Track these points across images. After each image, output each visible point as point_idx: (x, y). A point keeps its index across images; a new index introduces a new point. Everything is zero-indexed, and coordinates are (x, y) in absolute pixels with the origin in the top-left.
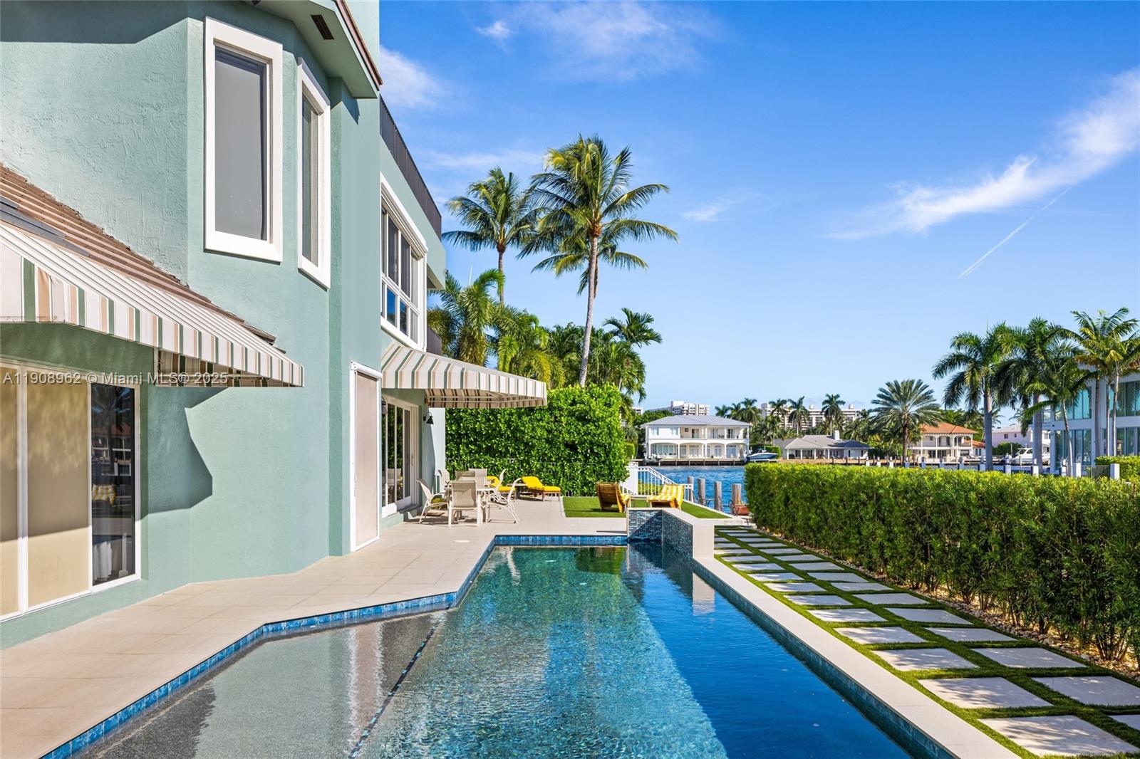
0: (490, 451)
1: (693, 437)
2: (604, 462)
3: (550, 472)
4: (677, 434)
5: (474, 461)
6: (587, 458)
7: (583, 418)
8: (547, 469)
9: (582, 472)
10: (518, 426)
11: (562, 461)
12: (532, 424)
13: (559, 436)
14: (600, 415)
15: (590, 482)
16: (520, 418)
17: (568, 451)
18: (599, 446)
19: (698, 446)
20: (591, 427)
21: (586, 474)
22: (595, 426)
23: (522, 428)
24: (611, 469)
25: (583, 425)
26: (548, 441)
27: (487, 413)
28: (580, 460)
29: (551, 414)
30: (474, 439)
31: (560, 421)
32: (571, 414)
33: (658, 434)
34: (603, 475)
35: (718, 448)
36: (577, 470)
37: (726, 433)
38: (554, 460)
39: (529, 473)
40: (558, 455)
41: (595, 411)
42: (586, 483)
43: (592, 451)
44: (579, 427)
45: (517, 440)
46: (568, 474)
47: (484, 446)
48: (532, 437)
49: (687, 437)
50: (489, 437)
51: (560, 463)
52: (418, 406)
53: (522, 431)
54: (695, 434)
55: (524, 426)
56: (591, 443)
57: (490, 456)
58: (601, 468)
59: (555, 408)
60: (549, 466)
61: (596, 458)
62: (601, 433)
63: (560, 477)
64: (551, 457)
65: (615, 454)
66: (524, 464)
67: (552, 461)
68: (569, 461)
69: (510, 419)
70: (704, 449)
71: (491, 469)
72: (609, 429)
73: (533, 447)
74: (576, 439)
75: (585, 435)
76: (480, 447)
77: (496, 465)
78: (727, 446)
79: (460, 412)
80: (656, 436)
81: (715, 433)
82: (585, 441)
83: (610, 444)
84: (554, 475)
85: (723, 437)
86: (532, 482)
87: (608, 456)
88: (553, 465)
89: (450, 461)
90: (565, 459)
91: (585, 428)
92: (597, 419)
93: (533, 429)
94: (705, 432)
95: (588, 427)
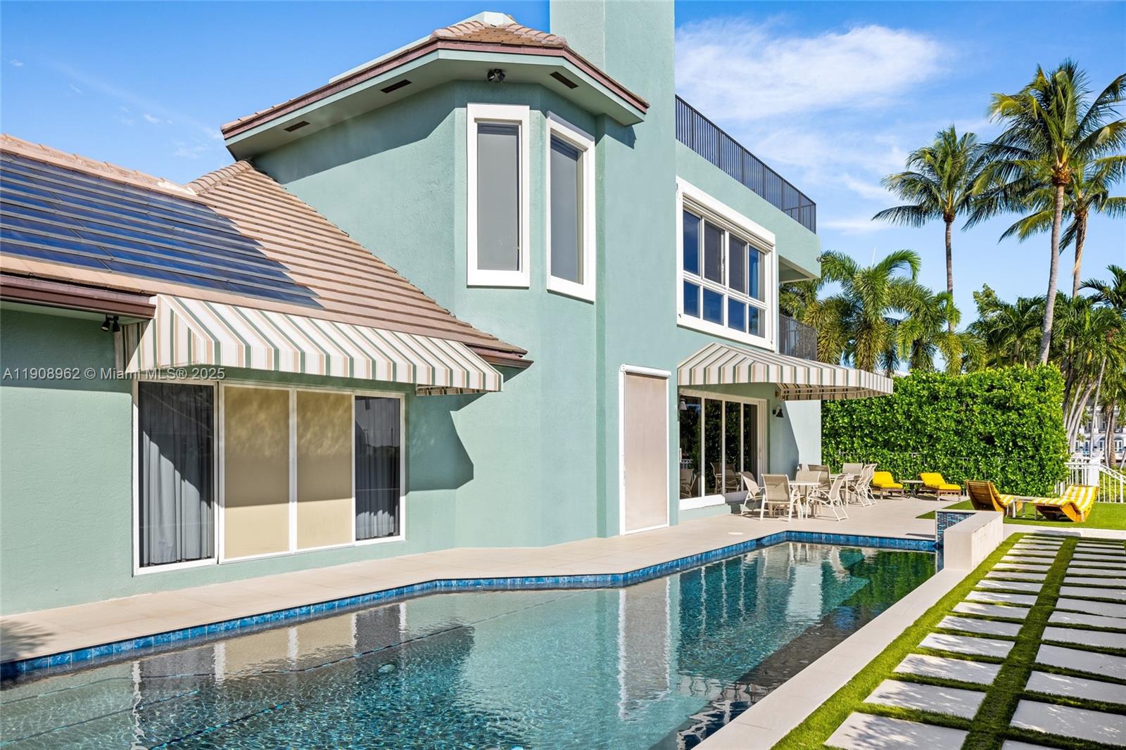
0: (886, 444)
2: (1032, 457)
3: (961, 468)
5: (870, 455)
6: (1008, 452)
7: (1002, 406)
8: (957, 465)
9: (1003, 469)
10: (918, 417)
11: (976, 456)
12: (937, 414)
13: (971, 428)
14: (1026, 402)
15: (1013, 481)
16: (920, 407)
17: (983, 444)
18: (1024, 437)
20: (1013, 416)
21: (1008, 471)
22: (1020, 415)
23: (924, 419)
24: (1042, 467)
25: (1003, 414)
26: (956, 433)
27: (882, 404)
28: (999, 455)
29: (961, 402)
30: (870, 432)
31: (972, 410)
32: (988, 401)
34: (1031, 473)
36: (997, 467)
38: (964, 454)
39: (934, 469)
40: (971, 449)
41: (1018, 397)
42: (1006, 482)
43: (1015, 444)
44: (997, 416)
45: (918, 432)
46: (984, 471)
47: (880, 439)
48: (936, 429)
50: (885, 430)
51: (973, 458)
52: (766, 400)
53: (924, 422)
55: (925, 416)
56: (1013, 434)
57: (888, 449)
58: (1029, 464)
59: (965, 395)
60: (959, 462)
61: (1022, 453)
62: (1027, 423)
63: (974, 474)
64: (961, 451)
65: (1048, 448)
66: (929, 459)
67: (962, 456)
68: (985, 456)
69: (908, 410)
71: (890, 464)
72: (1038, 417)
73: (938, 439)
74: (992, 429)
75: (1005, 425)
76: (876, 440)
77: (894, 460)
79: (852, 403)
82: (1004, 433)
83: (1040, 436)
84: (966, 472)
86: (932, 479)
87: (1037, 450)
88: (965, 460)
89: (845, 455)
90: (980, 454)
91: (1005, 417)
92: (1022, 406)
93: (938, 420)
95: (1008, 416)
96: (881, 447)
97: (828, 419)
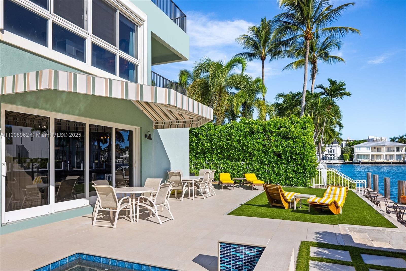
0: (229, 158)
1: (378, 151)
2: (300, 165)
3: (266, 171)
4: (370, 150)
5: (221, 163)
6: (288, 162)
7: (286, 137)
8: (264, 169)
9: (286, 171)
10: (244, 143)
11: (273, 164)
12: (253, 141)
13: (270, 149)
14: (297, 135)
15: (291, 177)
16: (245, 138)
17: (276, 158)
18: (296, 154)
19: (380, 155)
20: (291, 142)
21: (288, 172)
22: (294, 142)
23: (247, 144)
24: (305, 170)
25: (286, 141)
26: (263, 152)
27: (226, 136)
28: (284, 163)
29: (265, 135)
30: (220, 151)
31: (271, 139)
32: (278, 135)
33: (360, 150)
34: (300, 173)
35: (391, 156)
36: (283, 170)
37: (395, 149)
38: (267, 163)
39: (252, 171)
40: (270, 160)
41: (293, 132)
42: (288, 178)
43: (292, 158)
44: (283, 143)
45: (244, 151)
46: (277, 172)
47: (226, 155)
48: (253, 149)
49: (375, 151)
50: (228, 150)
51: (271, 165)
52: (139, 128)
53: (247, 146)
54: (379, 150)
55: (248, 143)
56: (291, 152)
57: (230, 161)
58: (298, 168)
59: (267, 131)
60: (265, 167)
61: (295, 162)
62: (297, 146)
63: (272, 174)
64: (265, 161)
65: (308, 159)
66: (250, 166)
67: (266, 164)
68: (277, 164)
69: (239, 139)
70: (384, 157)
71: (231, 169)
72: (303, 143)
73: (254, 155)
74: (280, 149)
75: (287, 147)
76: (224, 155)
77: (233, 166)
78: (396, 155)
79: (211, 136)
80: (359, 151)
81: (389, 149)
82: (287, 151)
83: (304, 153)
84: (268, 173)
85: (394, 151)
87: (302, 161)
88: (268, 166)
89: (209, 163)
90: (274, 163)
91: (287, 143)
92: (295, 137)
93: (254, 145)
94: (384, 149)
95: (289, 143)
96: (226, 159)
97: (200, 144)
